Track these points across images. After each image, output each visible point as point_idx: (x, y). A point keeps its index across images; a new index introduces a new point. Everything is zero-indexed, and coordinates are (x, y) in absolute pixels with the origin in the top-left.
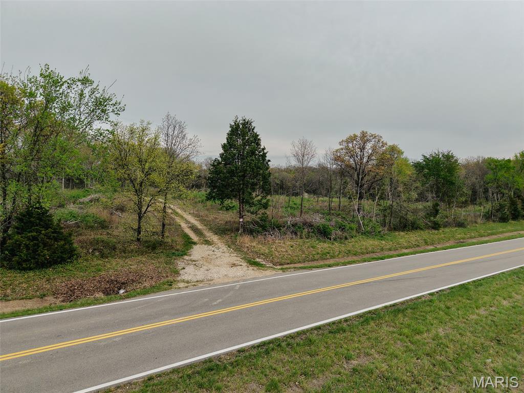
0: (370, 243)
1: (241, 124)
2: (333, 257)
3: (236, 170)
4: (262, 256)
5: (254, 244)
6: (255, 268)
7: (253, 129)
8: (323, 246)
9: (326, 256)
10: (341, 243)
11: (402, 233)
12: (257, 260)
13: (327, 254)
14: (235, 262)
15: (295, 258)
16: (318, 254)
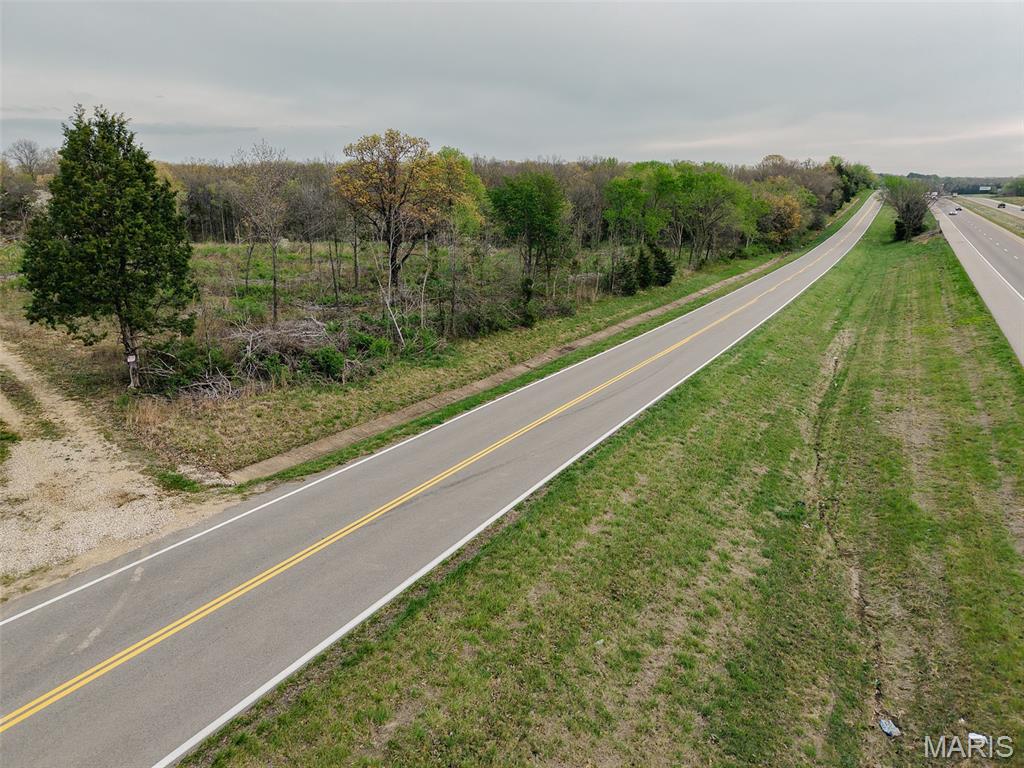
0: (416, 377)
1: (96, 125)
2: (347, 425)
3: (100, 252)
4: (192, 456)
5: (171, 424)
6: (177, 500)
7: (130, 140)
8: (326, 401)
9: (334, 425)
10: (362, 387)
11: (473, 345)
12: (183, 469)
13: (335, 421)
14: (128, 488)
15: (267, 444)
16: (316, 423)
